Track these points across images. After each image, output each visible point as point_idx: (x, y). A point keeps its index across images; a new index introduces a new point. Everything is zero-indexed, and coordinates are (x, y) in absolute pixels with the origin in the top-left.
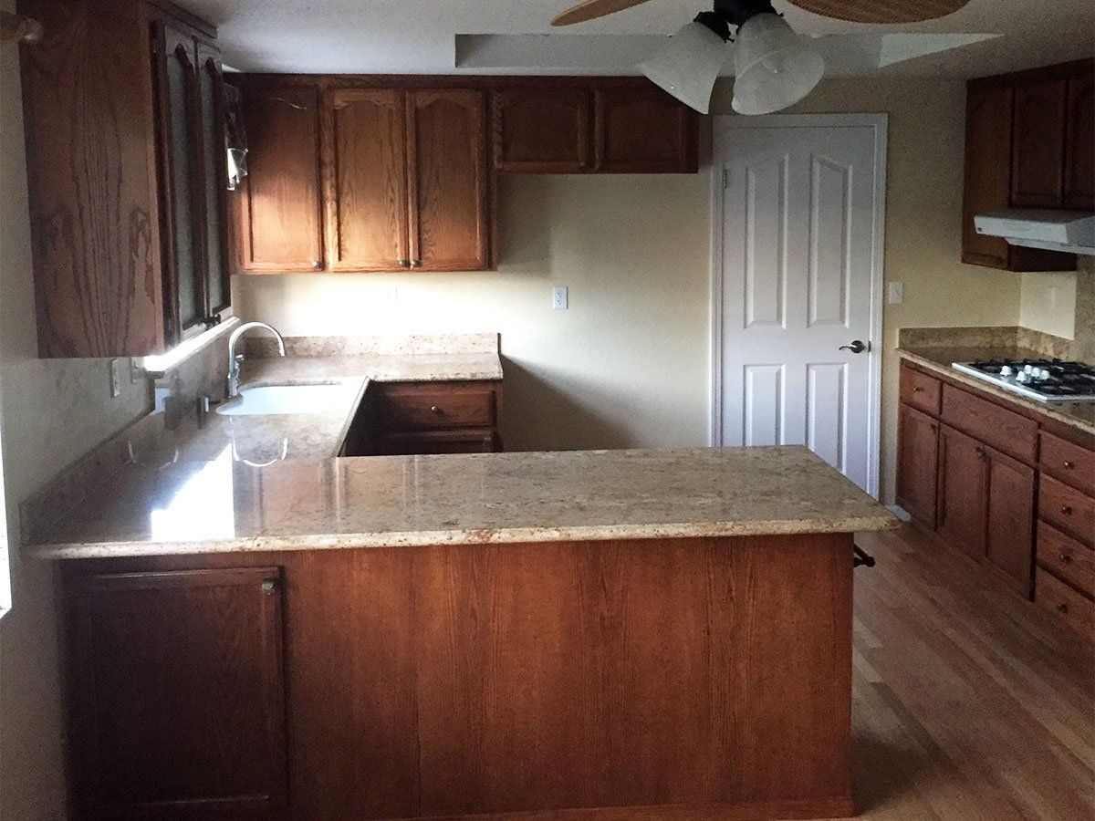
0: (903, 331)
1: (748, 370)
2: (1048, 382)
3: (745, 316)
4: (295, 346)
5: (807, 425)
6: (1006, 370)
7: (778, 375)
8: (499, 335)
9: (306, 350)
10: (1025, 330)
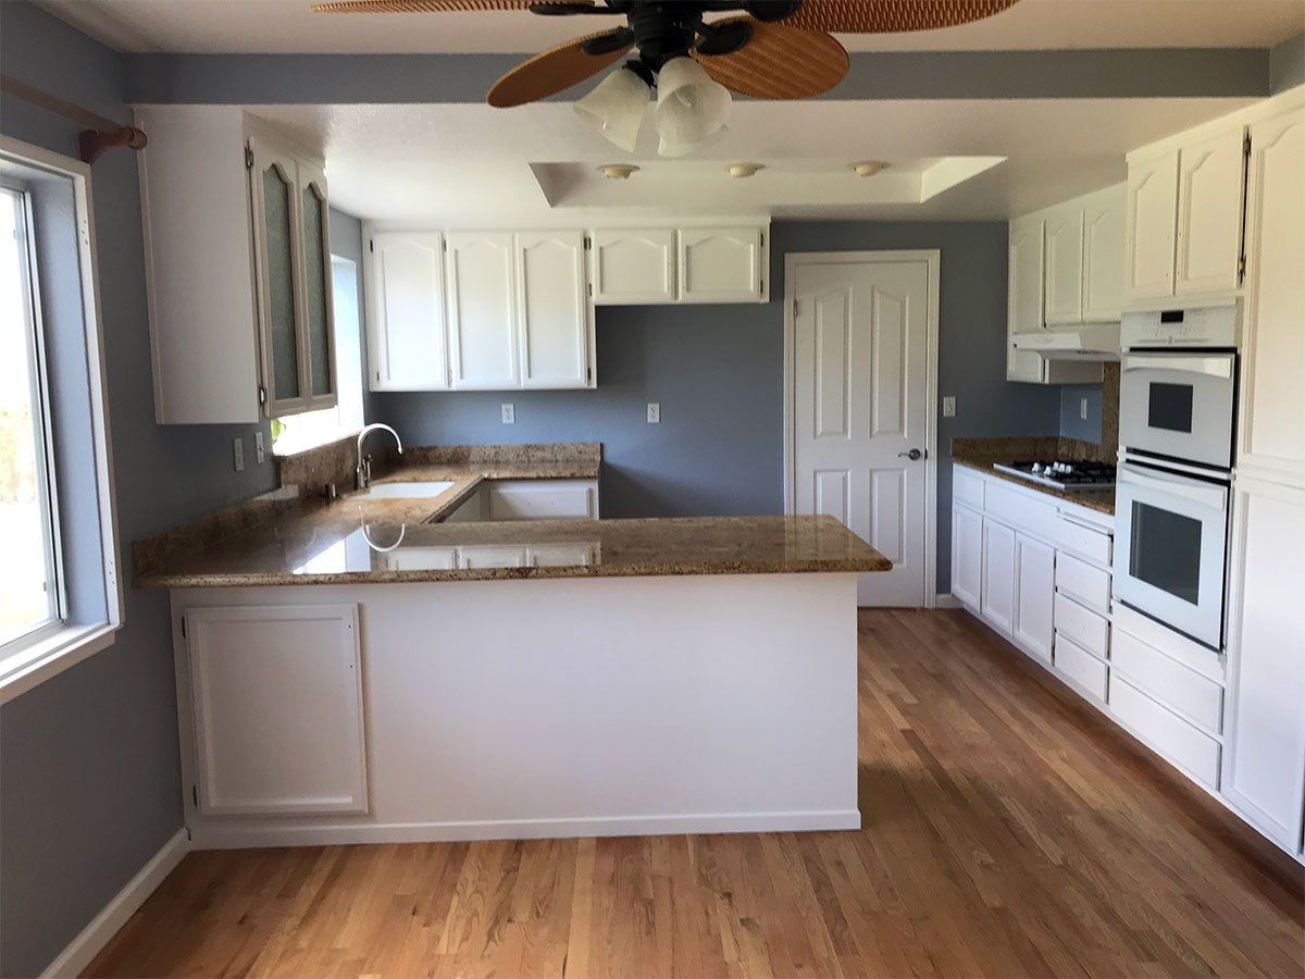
0: (956, 441)
1: (818, 475)
2: (1071, 475)
3: (815, 429)
4: (428, 454)
5: (871, 516)
6: (1036, 467)
7: (845, 479)
8: (602, 445)
9: (437, 458)
10: (1064, 439)
